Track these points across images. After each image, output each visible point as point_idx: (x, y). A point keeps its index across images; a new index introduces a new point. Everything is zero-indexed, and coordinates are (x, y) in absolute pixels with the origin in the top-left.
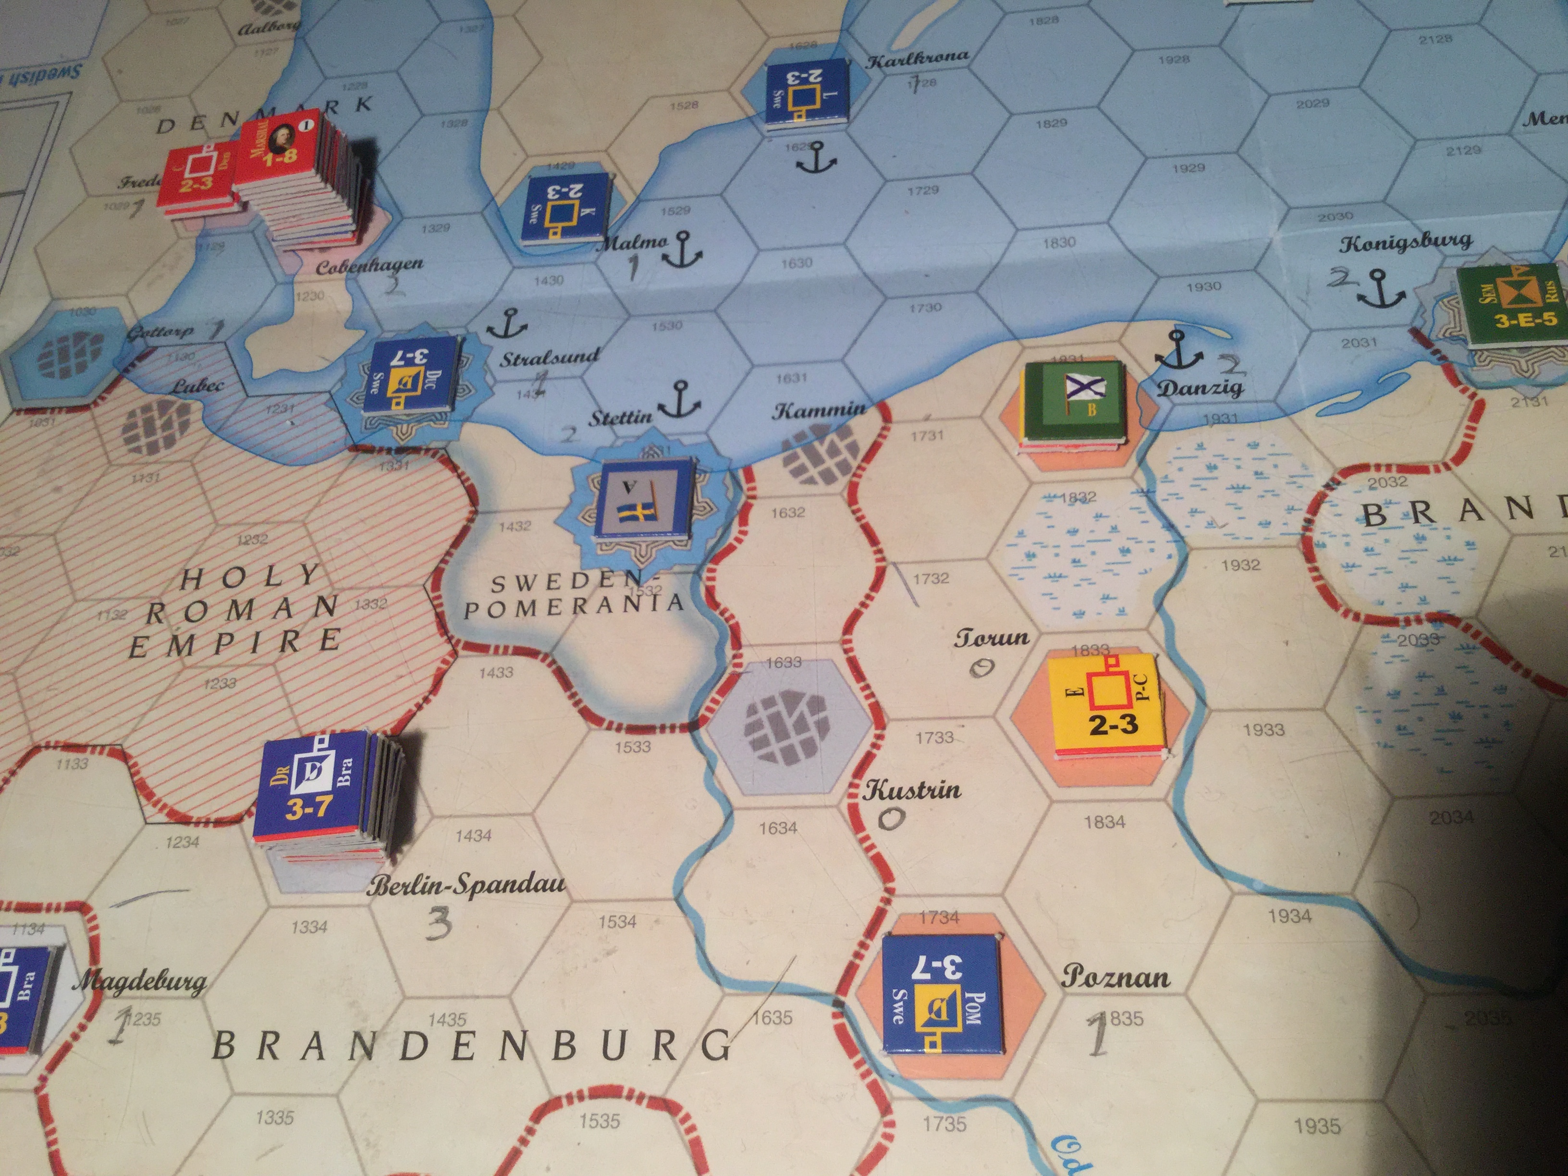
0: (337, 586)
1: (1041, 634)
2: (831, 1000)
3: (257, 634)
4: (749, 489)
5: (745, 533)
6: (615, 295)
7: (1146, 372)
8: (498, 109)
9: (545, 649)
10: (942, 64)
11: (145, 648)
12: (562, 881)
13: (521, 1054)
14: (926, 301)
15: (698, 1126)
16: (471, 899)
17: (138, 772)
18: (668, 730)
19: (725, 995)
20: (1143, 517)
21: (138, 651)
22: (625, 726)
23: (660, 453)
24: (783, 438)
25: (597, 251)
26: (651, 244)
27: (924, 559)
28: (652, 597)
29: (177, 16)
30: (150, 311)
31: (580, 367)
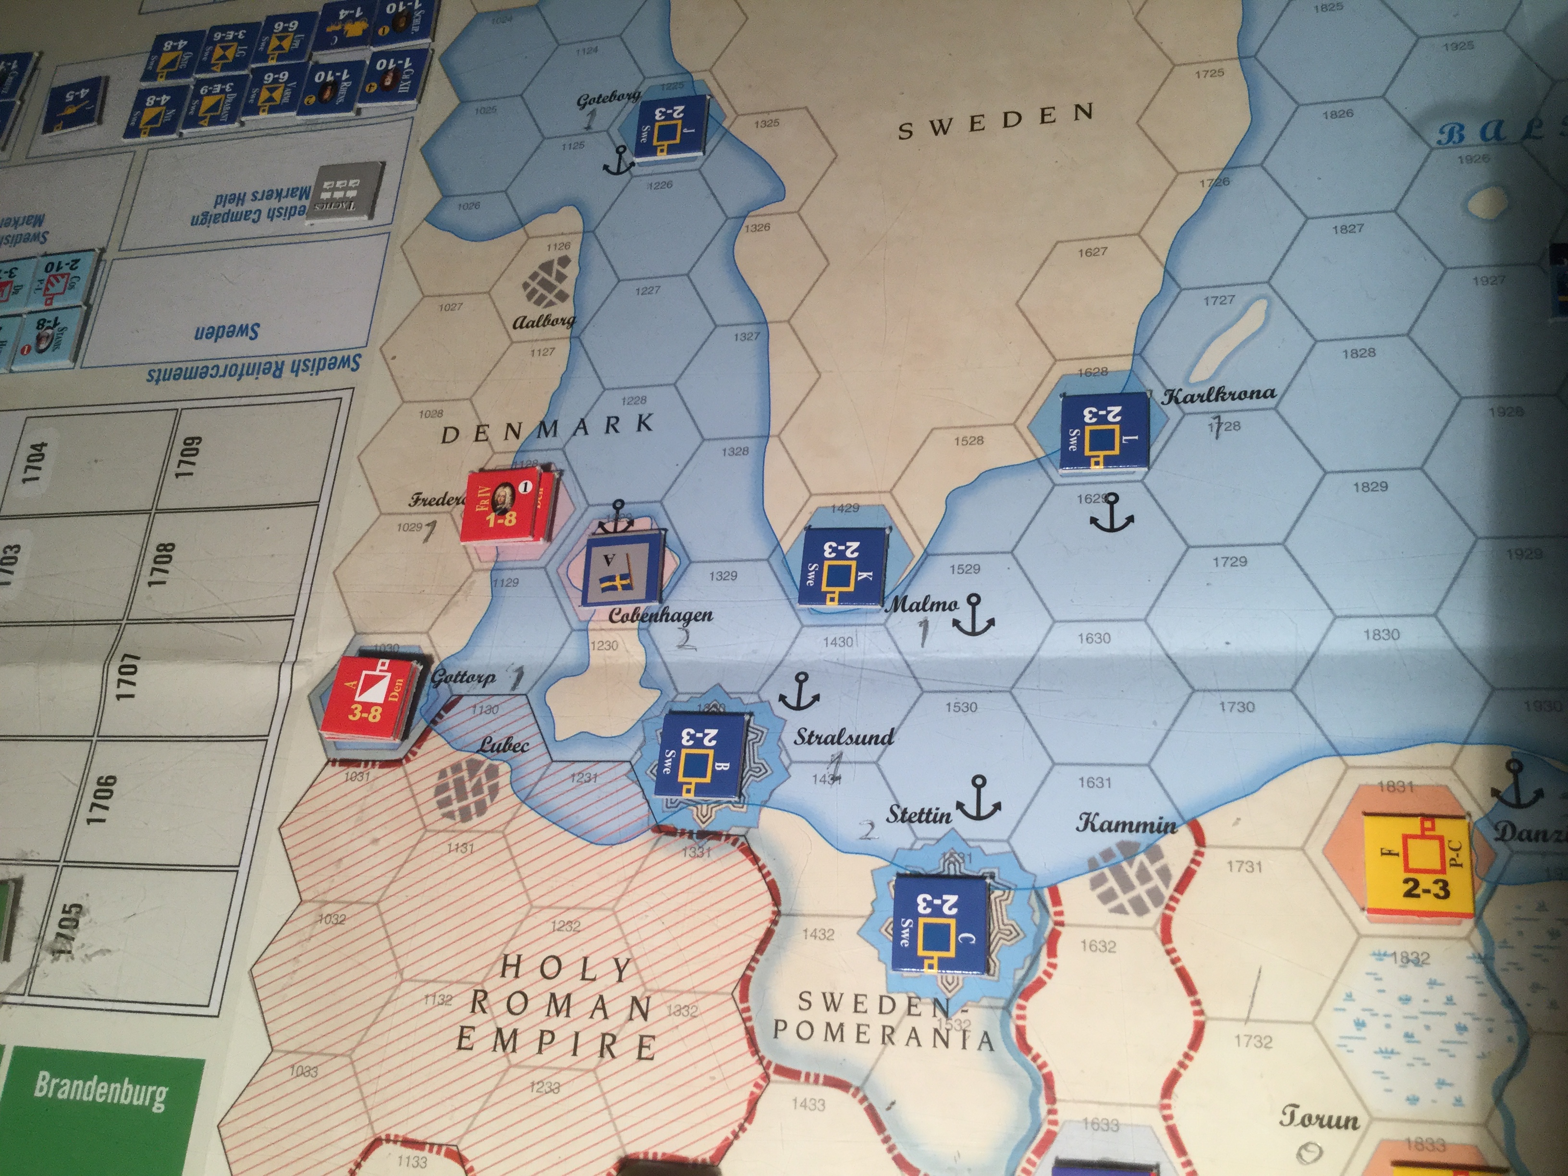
0: (649, 986)
1: (1372, 1120)
3: (577, 1034)
4: (1056, 914)
5: (1054, 966)
6: (906, 662)
7: (1482, 810)
8: (778, 436)
9: (856, 1083)
10: (1247, 403)
11: (472, 1039)
14: (1237, 697)
20: (1481, 989)
21: (465, 1042)
23: (961, 861)
24: (1088, 854)
25: (886, 611)
26: (941, 607)
27: (1245, 1016)
28: (961, 1033)
29: (450, 300)
30: (453, 652)
31: (874, 750)
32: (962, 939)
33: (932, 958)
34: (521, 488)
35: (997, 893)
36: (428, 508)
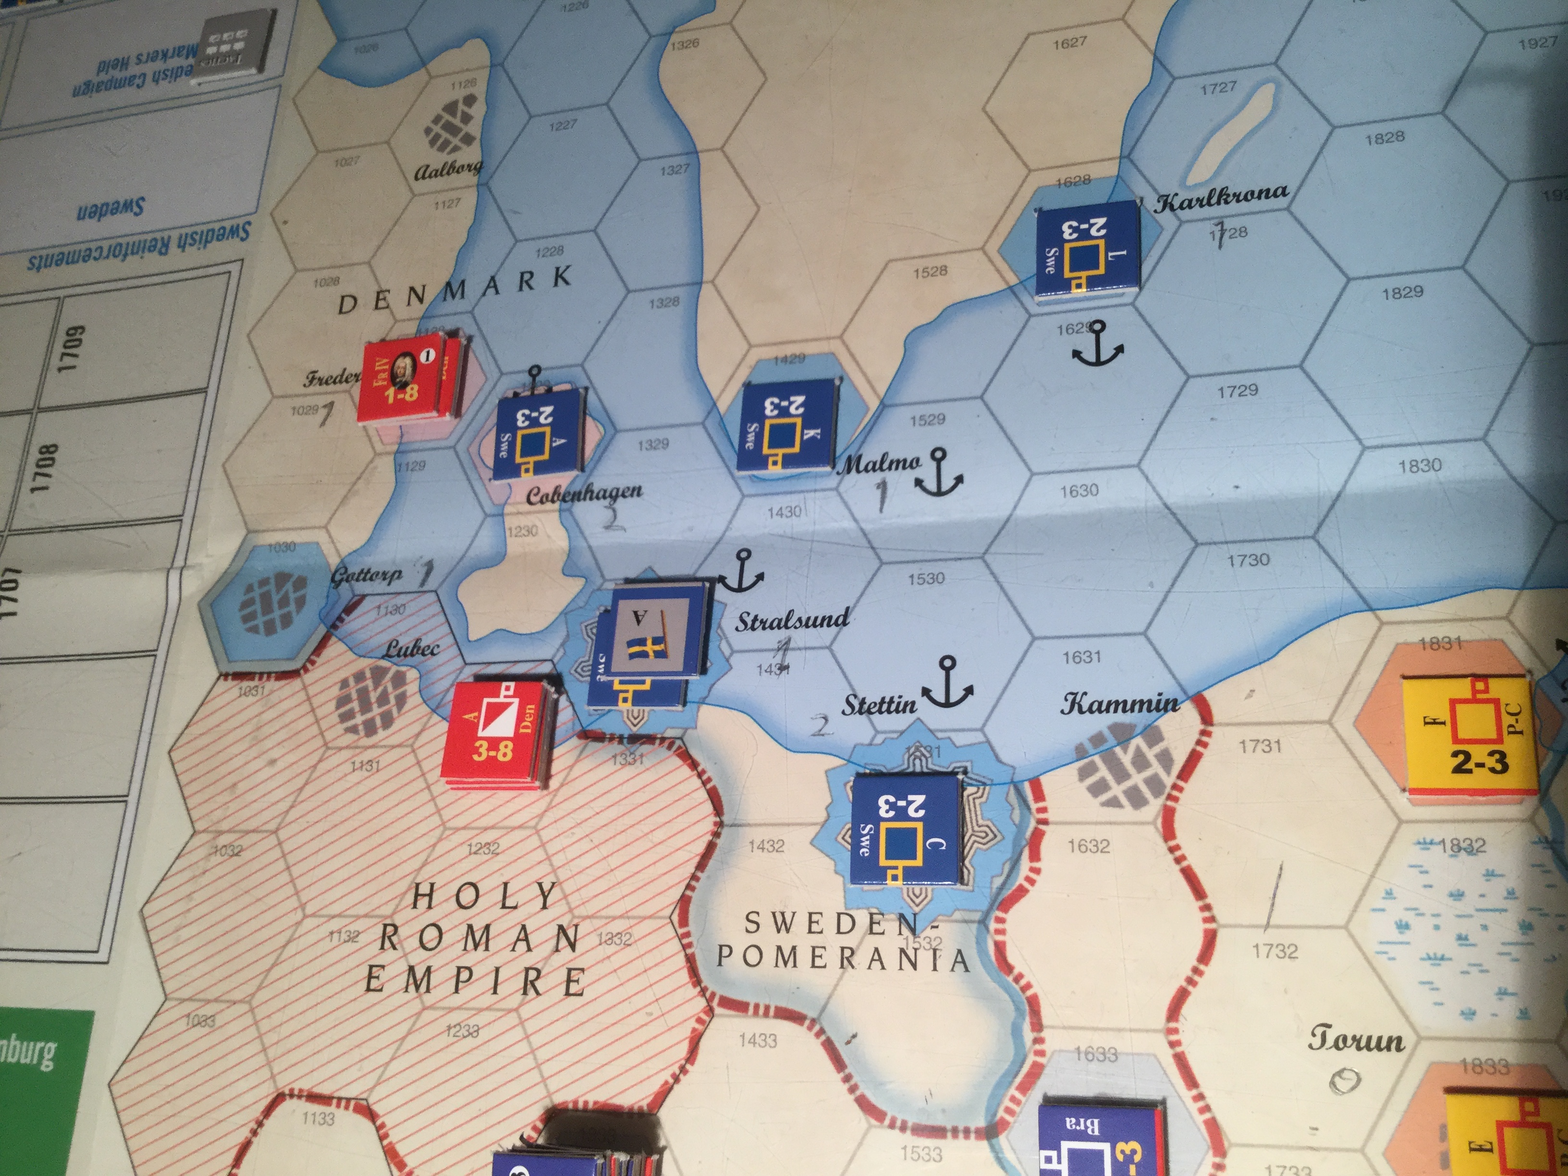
0: (577, 912)
1: (1421, 1039)
3: (497, 970)
4: (1039, 811)
5: (1037, 871)
6: (862, 530)
7: (1545, 665)
8: (712, 282)
9: (811, 1014)
10: (1255, 205)
11: (383, 979)
14: (1248, 549)
17: (386, 1136)
18: (961, 1135)
20: (1549, 879)
21: (374, 984)
24: (1076, 741)
25: (838, 473)
26: (901, 465)
27: (1264, 921)
28: (931, 952)
29: (347, 154)
30: (354, 548)
31: (826, 633)
32: (930, 845)
33: (896, 868)
34: (423, 358)
35: (970, 790)
36: (324, 388)
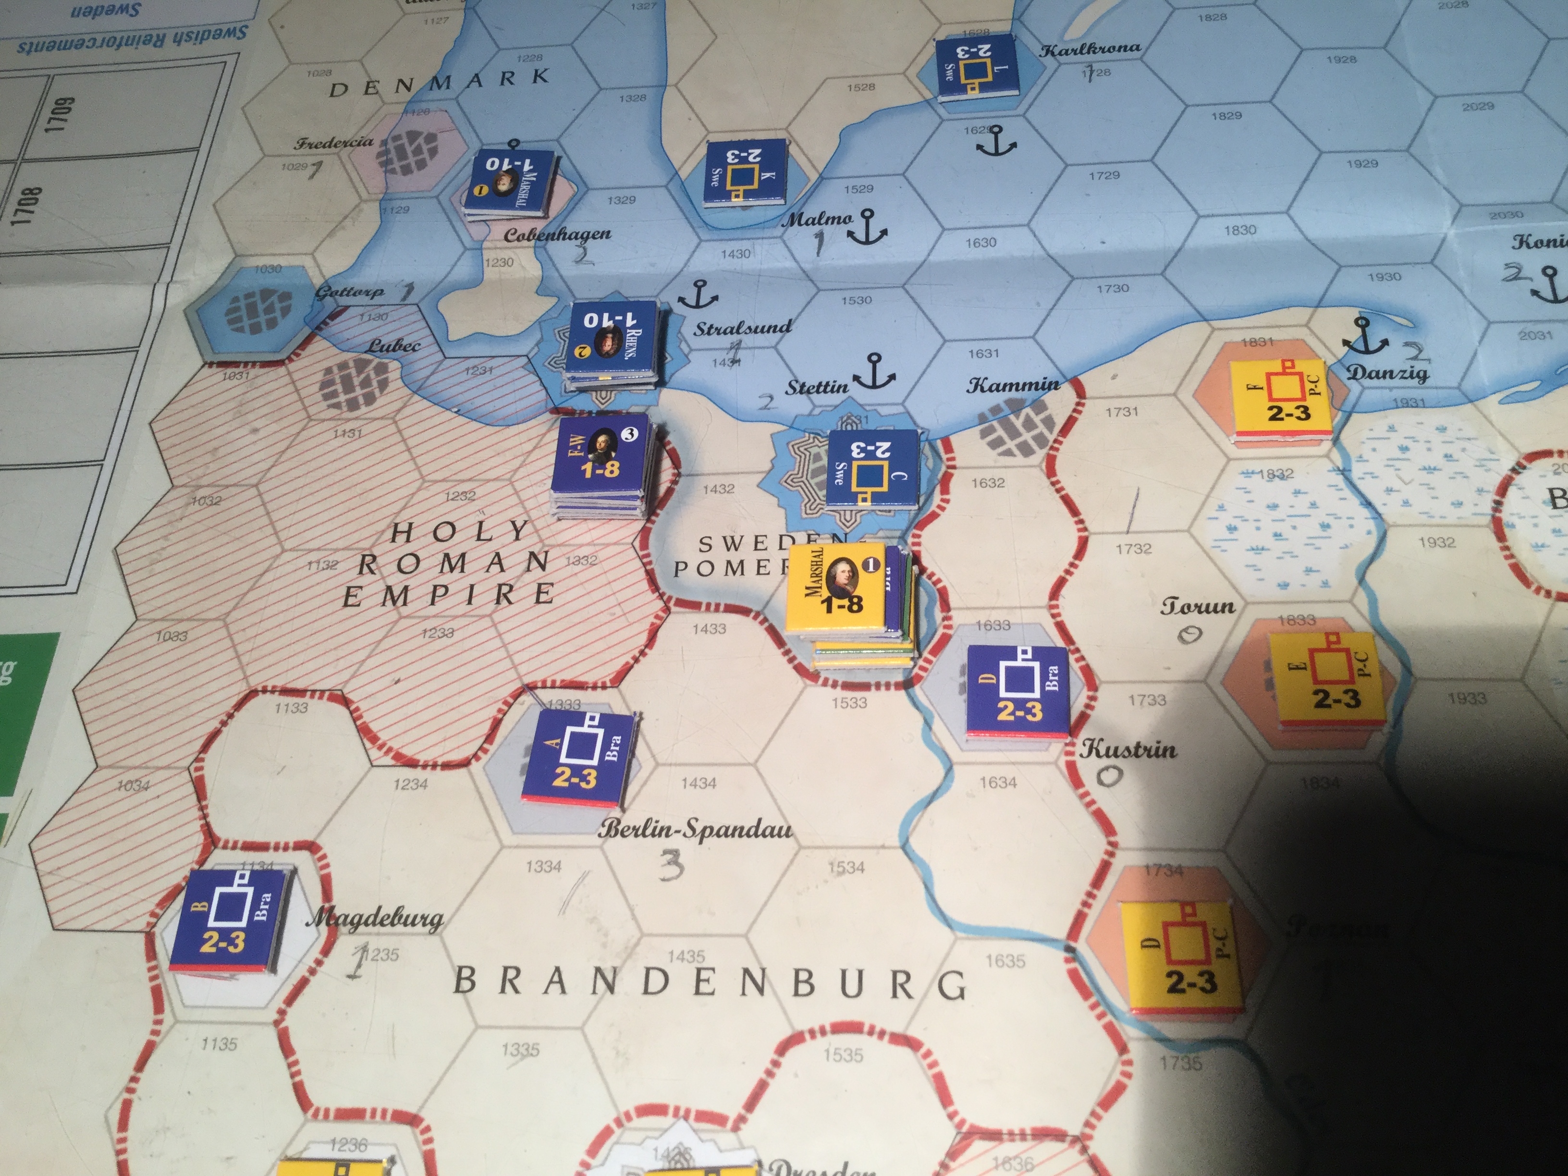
0: (547, 542)
1: (1247, 603)
2: (1062, 947)
3: (472, 587)
4: (948, 459)
5: (947, 501)
6: (803, 270)
7: (1335, 356)
8: (676, 85)
9: (756, 608)
10: (1115, 55)
11: (359, 598)
12: (789, 828)
13: (761, 990)
14: (1113, 281)
15: (940, 1061)
16: (701, 842)
17: (360, 717)
18: (883, 688)
19: (956, 939)
20: (1341, 494)
21: (351, 601)
22: (840, 683)
23: (858, 422)
24: (979, 411)
25: (783, 226)
26: (836, 221)
27: (1125, 530)
30: (338, 272)
31: (773, 338)
36: (314, 150)
